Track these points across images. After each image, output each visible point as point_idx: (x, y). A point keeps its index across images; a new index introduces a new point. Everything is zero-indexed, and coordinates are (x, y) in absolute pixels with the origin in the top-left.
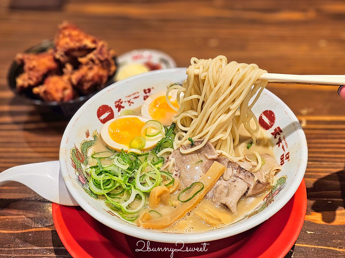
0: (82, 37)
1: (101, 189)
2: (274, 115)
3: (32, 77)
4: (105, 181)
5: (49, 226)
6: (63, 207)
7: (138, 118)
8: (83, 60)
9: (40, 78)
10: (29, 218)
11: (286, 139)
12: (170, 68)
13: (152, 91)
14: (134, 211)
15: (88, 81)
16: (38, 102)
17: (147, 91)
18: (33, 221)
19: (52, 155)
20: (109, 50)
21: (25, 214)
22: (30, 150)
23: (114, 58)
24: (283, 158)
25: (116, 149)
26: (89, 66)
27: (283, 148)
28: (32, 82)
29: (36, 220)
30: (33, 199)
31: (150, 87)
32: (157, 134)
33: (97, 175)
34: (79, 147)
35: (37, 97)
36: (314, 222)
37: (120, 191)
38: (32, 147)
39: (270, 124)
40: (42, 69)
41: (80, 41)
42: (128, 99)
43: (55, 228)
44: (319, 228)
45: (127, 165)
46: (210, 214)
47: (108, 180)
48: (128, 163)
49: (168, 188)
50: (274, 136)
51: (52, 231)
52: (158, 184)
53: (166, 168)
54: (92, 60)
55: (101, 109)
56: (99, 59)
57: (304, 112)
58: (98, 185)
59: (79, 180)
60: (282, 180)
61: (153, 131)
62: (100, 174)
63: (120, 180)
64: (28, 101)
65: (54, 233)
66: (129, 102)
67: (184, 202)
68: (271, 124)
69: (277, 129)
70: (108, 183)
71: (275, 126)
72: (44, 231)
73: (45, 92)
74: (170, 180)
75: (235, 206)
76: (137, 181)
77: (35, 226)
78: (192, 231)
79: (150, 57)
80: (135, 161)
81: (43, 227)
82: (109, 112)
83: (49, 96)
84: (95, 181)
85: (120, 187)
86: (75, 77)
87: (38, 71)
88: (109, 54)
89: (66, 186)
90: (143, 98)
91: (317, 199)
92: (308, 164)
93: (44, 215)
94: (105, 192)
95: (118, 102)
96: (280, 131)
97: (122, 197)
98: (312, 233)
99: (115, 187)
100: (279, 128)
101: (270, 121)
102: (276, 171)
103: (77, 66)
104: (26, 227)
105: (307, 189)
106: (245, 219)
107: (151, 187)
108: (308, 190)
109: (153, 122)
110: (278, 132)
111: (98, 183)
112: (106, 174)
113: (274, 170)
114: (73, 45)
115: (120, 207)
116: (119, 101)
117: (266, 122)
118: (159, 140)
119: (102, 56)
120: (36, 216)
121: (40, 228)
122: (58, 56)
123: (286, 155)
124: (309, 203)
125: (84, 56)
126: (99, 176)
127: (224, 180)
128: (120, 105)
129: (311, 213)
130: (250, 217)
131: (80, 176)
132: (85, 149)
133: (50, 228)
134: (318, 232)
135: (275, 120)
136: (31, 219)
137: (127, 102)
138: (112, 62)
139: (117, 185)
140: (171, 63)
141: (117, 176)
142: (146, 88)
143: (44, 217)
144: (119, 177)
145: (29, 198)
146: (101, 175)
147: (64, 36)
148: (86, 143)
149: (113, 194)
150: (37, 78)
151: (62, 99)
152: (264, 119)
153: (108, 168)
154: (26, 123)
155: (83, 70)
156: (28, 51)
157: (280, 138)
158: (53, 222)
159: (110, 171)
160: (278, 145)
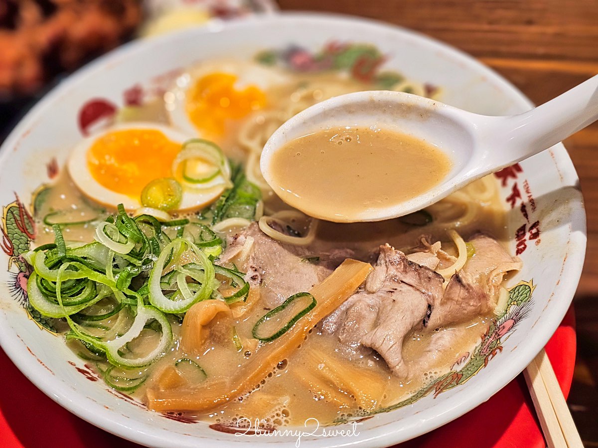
1: (58, 304)
7: (159, 131)
14: (139, 361)
24: (524, 234)
27: (523, 210)
32: (212, 177)
33: (50, 268)
34: (27, 202)
45: (129, 243)
46: (331, 377)
47: (77, 280)
48: (132, 238)
49: (231, 307)
50: (501, 178)
52: (208, 296)
53: (235, 257)
58: (48, 293)
59: (17, 286)
60: (523, 293)
61: (202, 169)
62: (56, 265)
63: (110, 281)
67: (268, 340)
70: (77, 289)
74: (238, 286)
76: (154, 287)
84: (42, 285)
85: (109, 299)
94: (66, 312)
96: (515, 168)
97: (111, 325)
99: (96, 300)
107: (188, 301)
109: (199, 145)
110: (512, 171)
111: (49, 289)
112: (73, 263)
115: (103, 350)
118: (218, 192)
123: (532, 228)
126: (54, 272)
127: (369, 293)
131: (22, 274)
139: (104, 293)
141: (103, 272)
144: (107, 273)
146: (59, 267)
149: (92, 317)
153: (79, 250)
157: (516, 185)
159: (85, 258)
160: (511, 202)
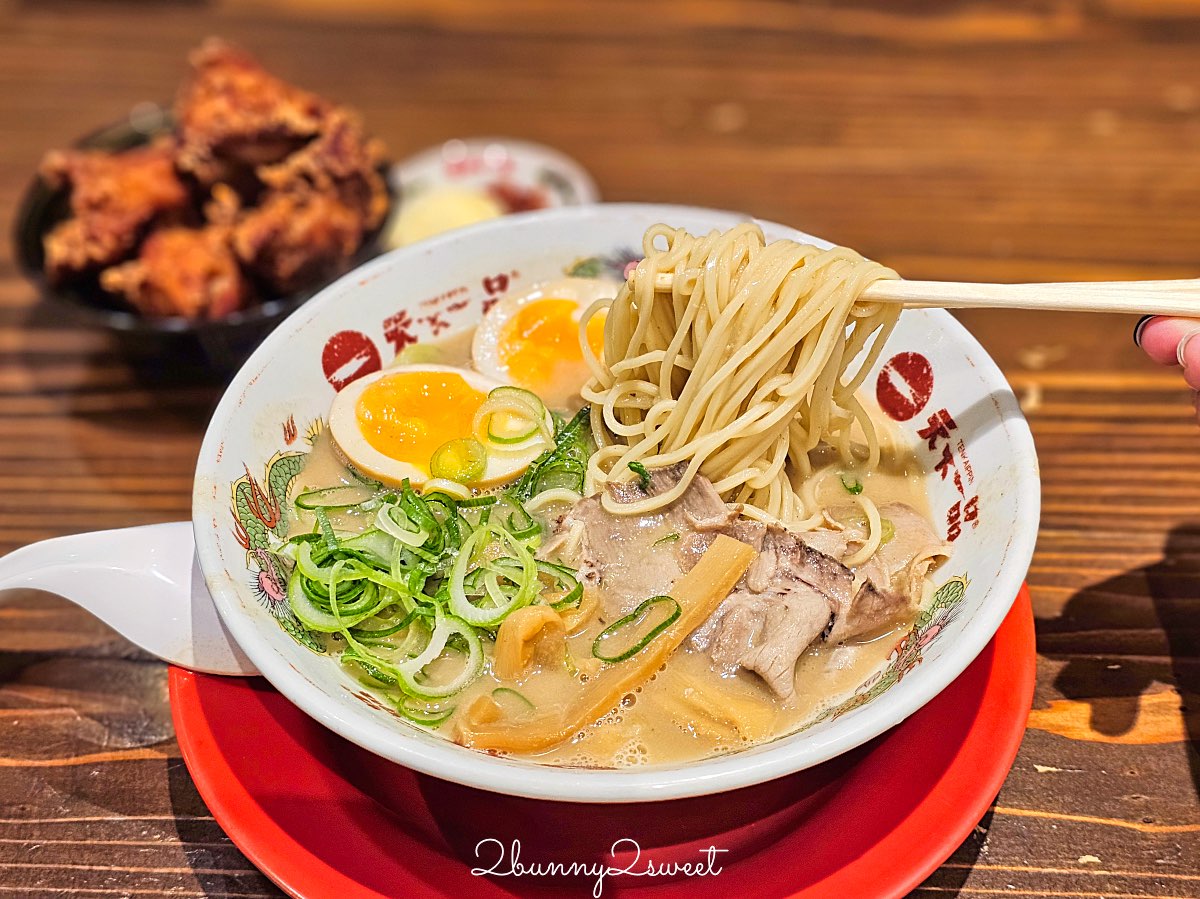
0: (271, 94)
1: (331, 613)
2: (929, 370)
3: (99, 234)
4: (346, 586)
5: (159, 744)
6: (206, 681)
7: (458, 375)
8: (274, 175)
9: (128, 238)
10: (92, 716)
11: (970, 450)
12: (577, 204)
13: (512, 284)
14: (441, 690)
15: (293, 249)
16: (121, 321)
17: (495, 285)
18: (106, 726)
19: (170, 502)
20: (363, 142)
21: (76, 702)
22: (92, 483)
23: (384, 169)
24: (958, 515)
25: (380, 477)
26: (295, 197)
27: (957, 481)
28: (98, 252)
29: (113, 724)
30: (106, 651)
31: (507, 272)
32: (528, 436)
33: (319, 566)
34: (260, 477)
35: (116, 301)
36: (1062, 733)
37: (396, 620)
38: (99, 475)
39: (915, 400)
40: (135, 205)
41: (264, 108)
42: (431, 311)
43: (178, 750)
44: (1076, 755)
45: (422, 532)
46: (703, 704)
47: (354, 582)
48: (425, 525)
49: (562, 615)
50: (929, 440)
51: (169, 760)
52: (528, 602)
53: (557, 550)
54: (307, 177)
55: (336, 347)
56: (329, 172)
57: (1035, 358)
58: (319, 599)
59: (261, 589)
60: (954, 592)
61: (514, 426)
62: (329, 560)
63: (397, 583)
64: (86, 315)
65: (177, 768)
66: (433, 321)
67: (615, 660)
68: (919, 402)
69: (938, 416)
70: (355, 593)
71: (932, 408)
72: (142, 760)
73: (146, 286)
74: (568, 588)
75: (789, 673)
76: (456, 591)
77: (112, 745)
78: (640, 761)
79: (508, 166)
80: (448, 524)
81: (138, 748)
82: (366, 355)
83: (159, 302)
84: (308, 586)
85: (394, 607)
86: (248, 234)
87: (119, 212)
88: (363, 155)
89: (216, 608)
90: (481, 307)
91: (1072, 656)
92: (1039, 538)
93: (142, 707)
94: (343, 625)
95: (396, 321)
96: (947, 424)
97: (399, 642)
98: (1054, 769)
99: (378, 608)
100: (944, 413)
101: (914, 391)
102: (932, 561)
103: (253, 195)
104: (80, 746)
105: (1038, 622)
106: (823, 722)
107: (503, 609)
108: (1041, 625)
109: (513, 392)
110: (942, 428)
111: (320, 593)
112: (349, 561)
113: (926, 559)
114: (239, 121)
115: (395, 677)
116: (398, 317)
117: (902, 393)
118: (536, 455)
119: (341, 161)
120: (114, 710)
121: (129, 749)
122: (188, 160)
123: (968, 506)
124: (1044, 668)
125: (279, 160)
126: (325, 570)
127: (753, 592)
128: (402, 332)
129: (1049, 702)
130: (842, 714)
131: (263, 575)
132: (281, 483)
133: (161, 751)
134: (1074, 767)
135: (931, 385)
136: (99, 718)
137: (427, 324)
138: (376, 182)
139: (387, 600)
140: (581, 186)
141: (387, 571)
142: (493, 275)
143: (141, 712)
144: (393, 572)
145: (90, 648)
146: (331, 565)
147: (211, 92)
148: (286, 462)
149: (372, 632)
150: (118, 237)
151: (203, 311)
152: (895, 384)
153: (354, 542)
154: (81, 390)
155: (277, 210)
156: (85, 144)
157: (948, 446)
158: (173, 729)
159: (362, 552)
160: (941, 471)
